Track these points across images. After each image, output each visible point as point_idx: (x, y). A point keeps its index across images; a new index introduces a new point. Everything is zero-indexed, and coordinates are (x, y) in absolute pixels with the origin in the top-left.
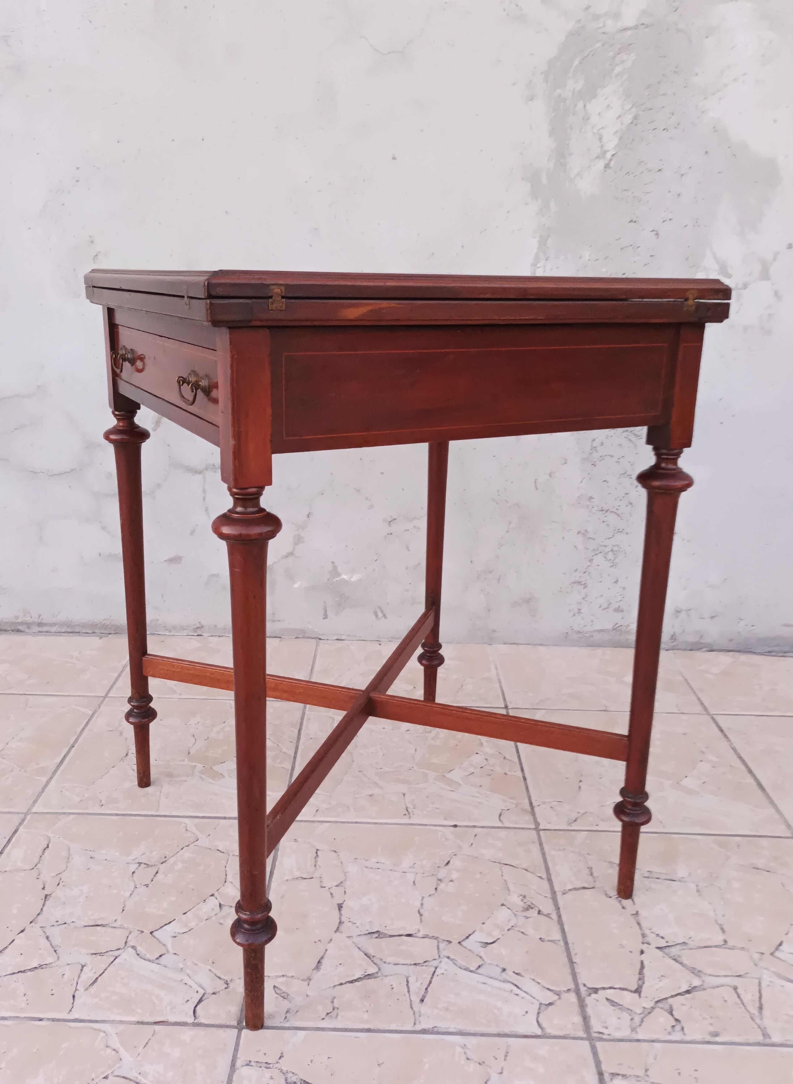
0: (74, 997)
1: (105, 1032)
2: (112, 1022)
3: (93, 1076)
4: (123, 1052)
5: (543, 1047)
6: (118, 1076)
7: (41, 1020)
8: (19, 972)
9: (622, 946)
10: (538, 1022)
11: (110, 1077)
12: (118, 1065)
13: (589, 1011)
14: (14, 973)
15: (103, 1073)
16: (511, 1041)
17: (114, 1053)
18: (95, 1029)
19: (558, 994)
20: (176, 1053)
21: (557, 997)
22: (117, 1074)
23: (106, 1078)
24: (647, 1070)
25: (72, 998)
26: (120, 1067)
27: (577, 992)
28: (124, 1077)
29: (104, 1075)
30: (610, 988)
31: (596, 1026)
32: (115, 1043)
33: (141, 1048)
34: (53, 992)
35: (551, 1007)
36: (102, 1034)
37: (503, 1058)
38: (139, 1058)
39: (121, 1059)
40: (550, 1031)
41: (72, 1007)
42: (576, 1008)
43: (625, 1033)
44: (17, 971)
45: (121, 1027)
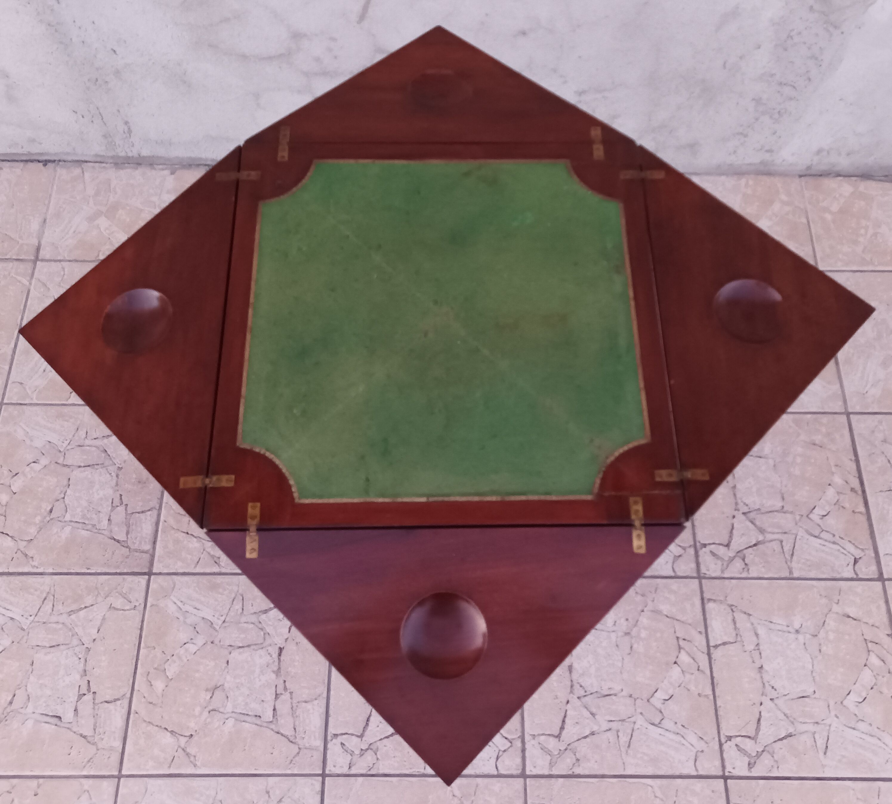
5: (674, 584)
9: (723, 513)
10: (673, 568)
13: (701, 559)
16: (659, 581)
19: (684, 549)
21: (684, 551)
24: (726, 597)
27: (695, 546)
30: (714, 544)
31: (703, 570)
35: (680, 558)
37: (653, 592)
40: (680, 574)
42: (693, 558)
43: (718, 574)
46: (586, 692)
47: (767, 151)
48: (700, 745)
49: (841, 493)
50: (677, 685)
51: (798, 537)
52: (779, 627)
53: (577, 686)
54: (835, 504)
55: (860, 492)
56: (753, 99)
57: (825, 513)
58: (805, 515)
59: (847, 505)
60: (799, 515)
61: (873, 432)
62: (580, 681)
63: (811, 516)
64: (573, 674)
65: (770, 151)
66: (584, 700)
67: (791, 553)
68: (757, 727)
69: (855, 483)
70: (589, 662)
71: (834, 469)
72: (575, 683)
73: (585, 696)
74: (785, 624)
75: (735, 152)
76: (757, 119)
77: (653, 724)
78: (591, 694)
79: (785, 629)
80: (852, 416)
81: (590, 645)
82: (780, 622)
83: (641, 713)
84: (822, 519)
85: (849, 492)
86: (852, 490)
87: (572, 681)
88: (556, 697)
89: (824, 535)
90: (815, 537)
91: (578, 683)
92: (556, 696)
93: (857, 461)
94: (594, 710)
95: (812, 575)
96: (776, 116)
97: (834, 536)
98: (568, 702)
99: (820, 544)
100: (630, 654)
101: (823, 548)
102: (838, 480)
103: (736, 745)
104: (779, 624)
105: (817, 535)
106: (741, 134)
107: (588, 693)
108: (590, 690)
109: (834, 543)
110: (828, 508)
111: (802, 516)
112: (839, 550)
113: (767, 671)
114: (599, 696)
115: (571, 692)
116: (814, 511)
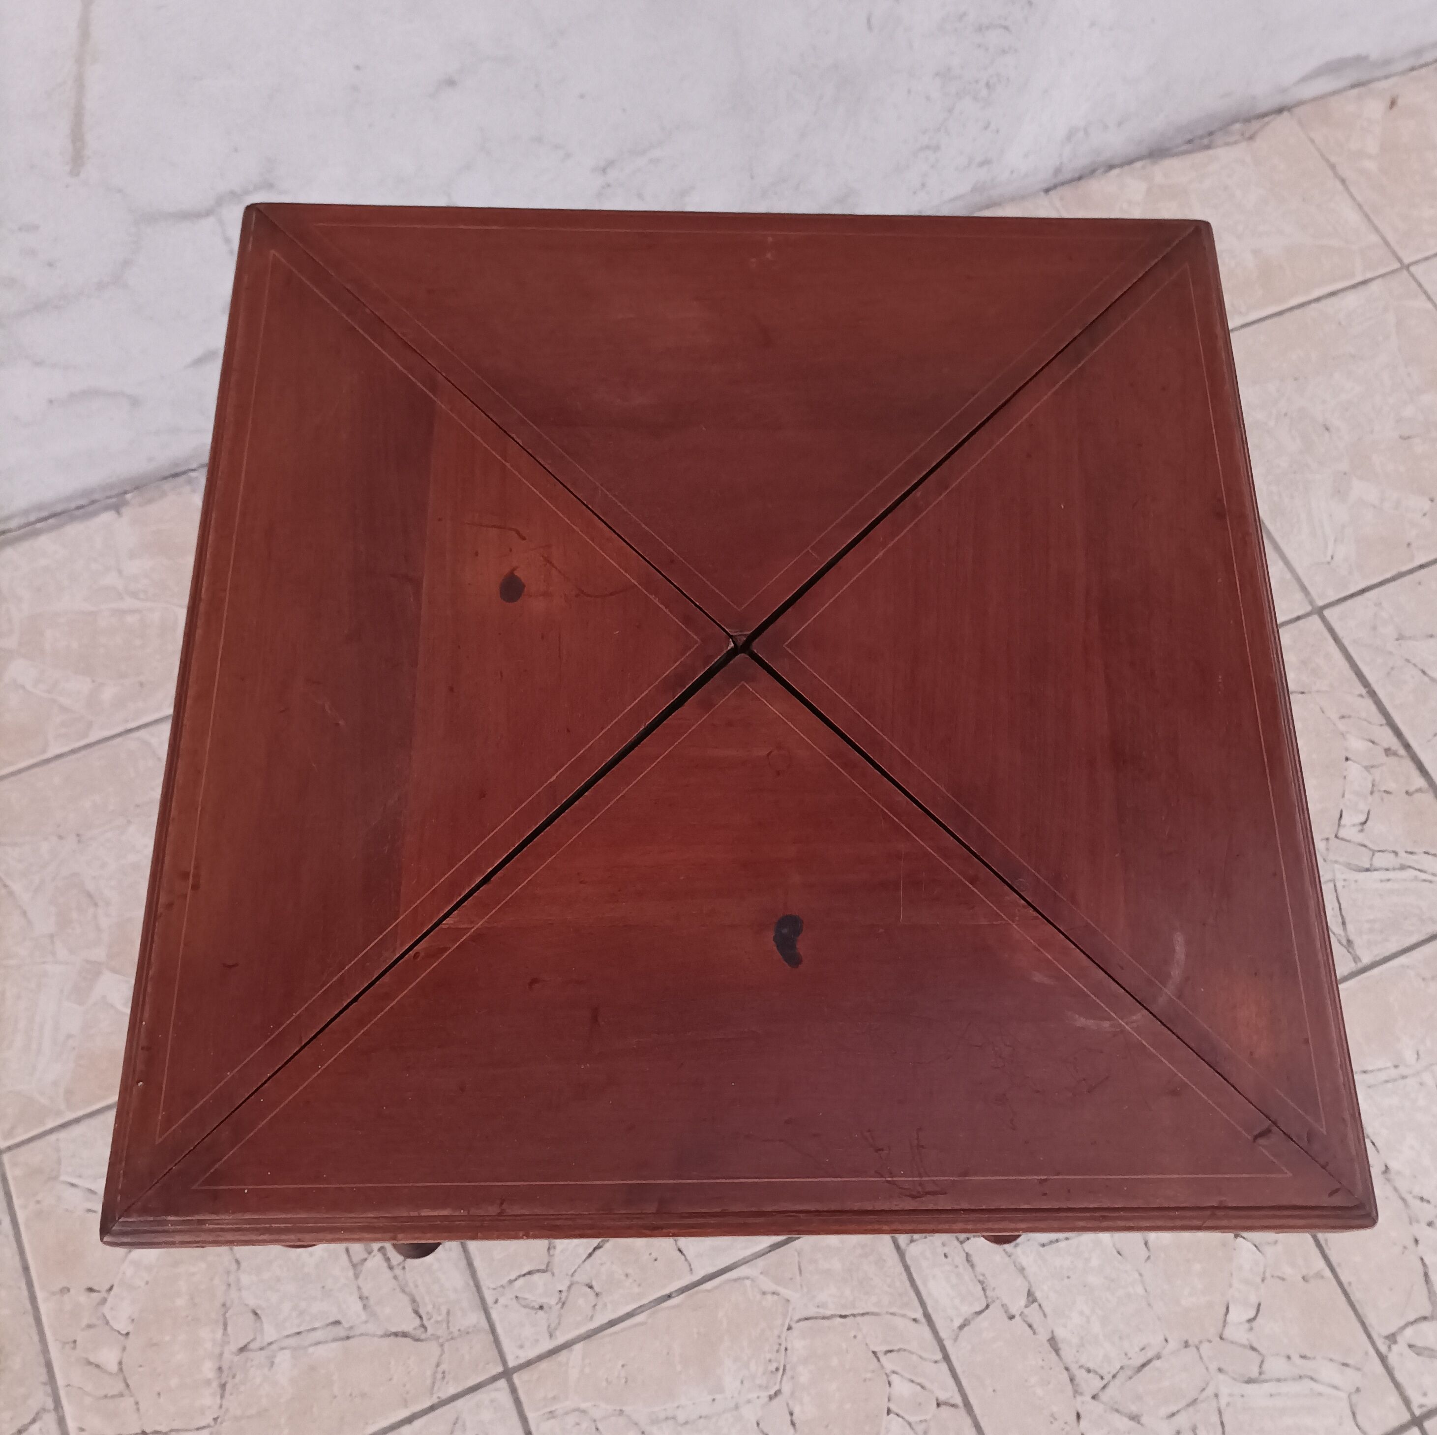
0: (680, 1250)
1: (748, 1278)
2: (745, 1261)
3: (776, 1332)
4: (785, 1292)
6: (799, 1321)
7: (669, 1296)
8: (595, 1250)
11: (794, 1325)
12: (790, 1309)
14: (590, 1255)
15: (783, 1325)
17: (776, 1297)
18: (735, 1280)
20: (836, 1265)
22: (796, 1318)
23: (789, 1328)
25: (679, 1254)
26: (794, 1309)
28: (806, 1319)
29: (786, 1327)
32: (769, 1286)
33: (798, 1277)
34: (654, 1255)
36: (748, 1283)
38: (805, 1290)
39: (788, 1301)
41: (690, 1265)
44: (591, 1250)
45: (761, 1262)
46: (1102, 1378)
47: (982, 164)
48: (1349, 1379)
49: (1372, 767)
50: (1259, 1280)
51: (1339, 885)
52: (1383, 1076)
53: (1080, 1375)
54: (1372, 793)
55: (1402, 751)
56: (937, 74)
57: (1363, 819)
58: (1332, 836)
59: (1391, 786)
60: (1322, 840)
61: (1374, 628)
62: (1083, 1360)
63: (1342, 833)
64: (1062, 1353)
65: (986, 162)
66: (1104, 1396)
67: (1340, 920)
68: (1429, 1293)
69: (1388, 738)
70: (1081, 1313)
71: (1341, 726)
72: (1074, 1368)
73: (1104, 1387)
74: (1389, 1064)
75: (923, 185)
76: (950, 111)
77: (1250, 1381)
78: (1114, 1377)
79: (1394, 1073)
80: (1327, 613)
81: (1068, 1277)
82: (1380, 1064)
83: (1220, 1370)
84: (1362, 831)
85: (1383, 758)
86: (1388, 752)
87: (1067, 1369)
88: (1054, 1418)
89: (1380, 860)
90: (1367, 870)
91: (1081, 1367)
92: (1052, 1415)
93: (1372, 694)
94: (1134, 1409)
95: (1393, 946)
96: (984, 92)
97: (1396, 853)
98: (1078, 1416)
99: (1381, 881)
100: (1149, 1257)
101: (1388, 885)
102: (1356, 744)
103: (1410, 1346)
104: (1380, 1070)
105: (1368, 866)
106: (928, 147)
107: (1108, 1377)
108: (1107, 1370)
109: (1403, 868)
110: (1363, 807)
111: (1327, 839)
112: (1416, 878)
113: (1399, 1173)
114: (1129, 1373)
115: (1076, 1392)
116: (1343, 822)
